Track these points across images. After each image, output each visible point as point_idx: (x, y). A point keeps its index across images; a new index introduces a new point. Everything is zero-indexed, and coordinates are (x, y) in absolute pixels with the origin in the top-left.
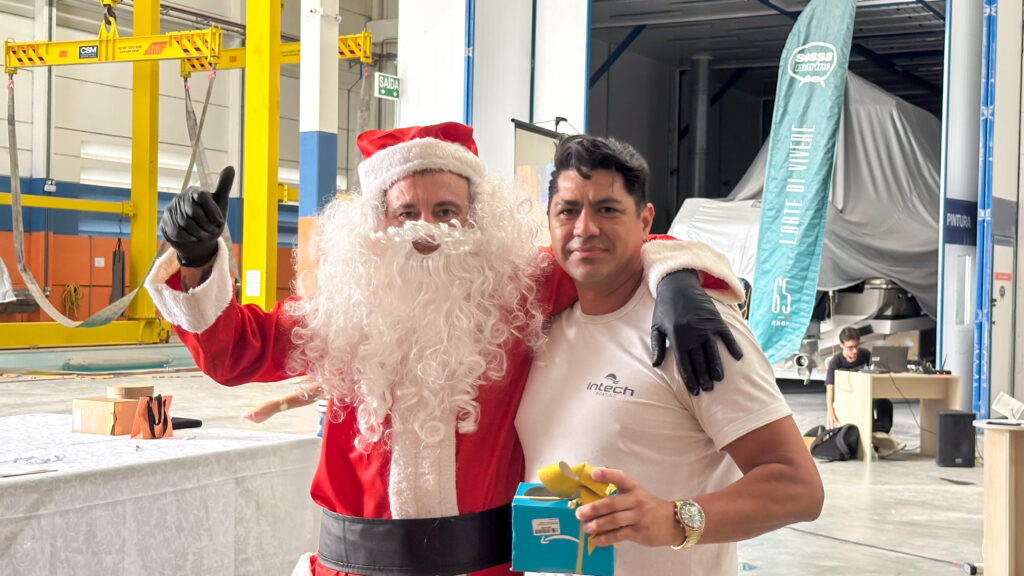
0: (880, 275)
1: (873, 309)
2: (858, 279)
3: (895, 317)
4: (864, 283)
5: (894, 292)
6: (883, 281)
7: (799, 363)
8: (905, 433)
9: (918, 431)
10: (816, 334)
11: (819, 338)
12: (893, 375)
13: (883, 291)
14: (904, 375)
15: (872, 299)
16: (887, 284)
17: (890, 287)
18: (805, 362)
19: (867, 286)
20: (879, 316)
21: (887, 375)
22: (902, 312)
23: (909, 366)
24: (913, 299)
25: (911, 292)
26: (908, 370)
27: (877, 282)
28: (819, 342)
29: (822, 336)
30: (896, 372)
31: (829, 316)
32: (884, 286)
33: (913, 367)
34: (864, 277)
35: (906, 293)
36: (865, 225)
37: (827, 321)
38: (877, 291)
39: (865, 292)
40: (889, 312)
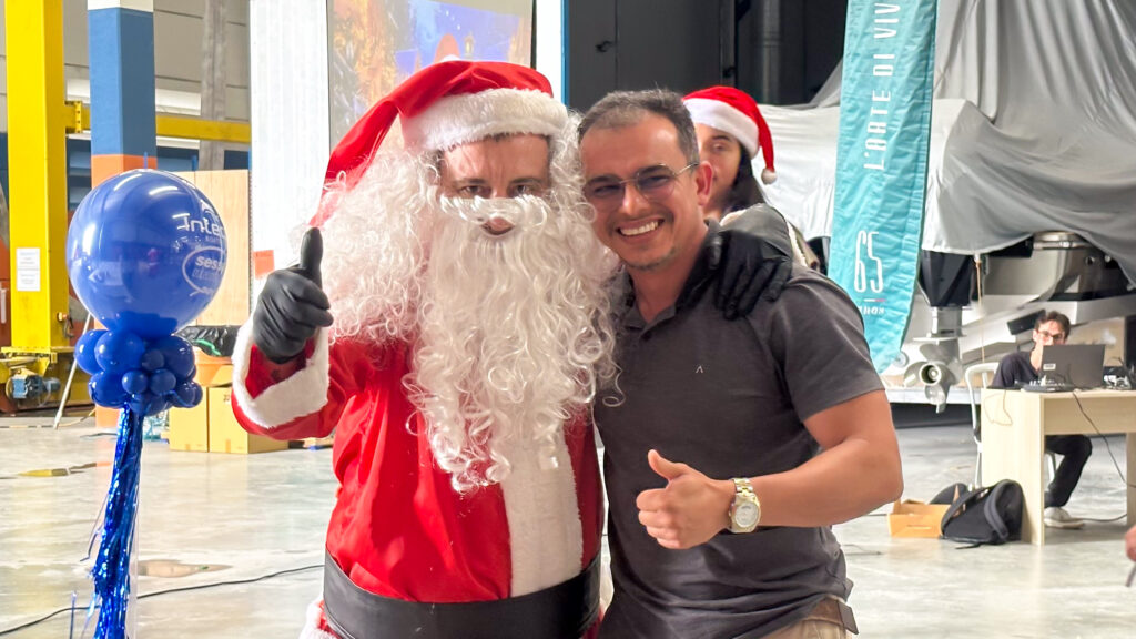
0: (1062, 227)
1: (1048, 282)
2: (1023, 234)
3: (1085, 296)
4: (1031, 240)
5: (1083, 254)
6: (1064, 236)
7: (927, 376)
8: (1103, 490)
9: (1124, 487)
10: (955, 328)
11: (960, 334)
12: (1079, 393)
13: (1064, 252)
14: (1099, 392)
15: (1047, 267)
16: (1071, 242)
17: (1074, 245)
18: (937, 375)
19: (1037, 245)
20: (1059, 294)
21: (1068, 395)
22: (1096, 288)
23: (1106, 378)
24: (1114, 264)
25: (1112, 253)
26: (1104, 385)
27: (1055, 237)
28: (960, 340)
29: (964, 332)
30: (1082, 389)
31: (975, 298)
32: (1066, 245)
33: (1113, 378)
34: (1034, 230)
35: (1102, 254)
36: (1032, 144)
37: (973, 305)
38: (1055, 252)
39: (1034, 252)
40: (1074, 288)
